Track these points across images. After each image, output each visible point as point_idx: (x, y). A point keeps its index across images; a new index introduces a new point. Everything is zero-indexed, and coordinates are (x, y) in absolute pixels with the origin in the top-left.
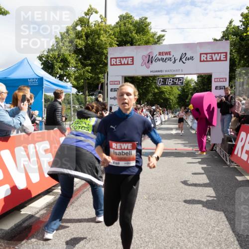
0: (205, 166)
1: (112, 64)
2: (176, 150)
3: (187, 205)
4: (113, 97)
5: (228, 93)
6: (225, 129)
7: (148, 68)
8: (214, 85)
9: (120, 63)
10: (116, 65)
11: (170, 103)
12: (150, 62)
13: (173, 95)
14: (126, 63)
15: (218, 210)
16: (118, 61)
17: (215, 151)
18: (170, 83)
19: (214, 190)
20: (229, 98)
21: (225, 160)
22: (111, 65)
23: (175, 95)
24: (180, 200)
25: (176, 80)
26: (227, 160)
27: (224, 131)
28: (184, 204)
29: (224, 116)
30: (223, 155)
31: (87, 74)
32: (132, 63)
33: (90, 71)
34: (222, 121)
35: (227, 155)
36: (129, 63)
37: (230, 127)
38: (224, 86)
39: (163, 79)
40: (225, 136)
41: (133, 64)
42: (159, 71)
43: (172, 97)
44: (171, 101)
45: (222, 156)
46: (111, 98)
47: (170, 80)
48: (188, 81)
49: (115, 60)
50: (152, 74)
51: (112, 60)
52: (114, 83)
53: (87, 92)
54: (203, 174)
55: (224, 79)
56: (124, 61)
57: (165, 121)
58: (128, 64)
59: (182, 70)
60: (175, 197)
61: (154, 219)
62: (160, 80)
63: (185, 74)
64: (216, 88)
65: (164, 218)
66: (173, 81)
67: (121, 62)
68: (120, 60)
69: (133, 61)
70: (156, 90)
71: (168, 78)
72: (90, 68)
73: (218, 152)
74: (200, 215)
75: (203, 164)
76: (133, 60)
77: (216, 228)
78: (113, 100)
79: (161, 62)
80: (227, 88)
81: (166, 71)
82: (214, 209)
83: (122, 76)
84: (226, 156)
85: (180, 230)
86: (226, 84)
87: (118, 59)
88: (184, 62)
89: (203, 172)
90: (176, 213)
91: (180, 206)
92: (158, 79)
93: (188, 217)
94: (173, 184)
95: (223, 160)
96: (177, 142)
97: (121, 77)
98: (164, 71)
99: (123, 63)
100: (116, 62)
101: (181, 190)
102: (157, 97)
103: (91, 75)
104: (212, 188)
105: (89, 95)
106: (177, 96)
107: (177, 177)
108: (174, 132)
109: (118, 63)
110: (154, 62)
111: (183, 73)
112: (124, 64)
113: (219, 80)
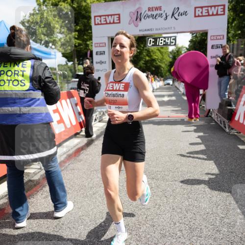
0: (201, 134)
1: (97, 23)
2: (169, 117)
3: (185, 186)
4: (99, 61)
5: (226, 51)
6: (222, 93)
7: (137, 26)
8: (210, 43)
9: (105, 22)
10: (101, 24)
11: (161, 71)
12: (139, 19)
13: (164, 62)
14: (112, 22)
15: (223, 191)
16: (103, 20)
17: (211, 117)
18: (161, 43)
19: (216, 164)
20: (227, 57)
21: (222, 126)
22: (95, 24)
23: (166, 63)
24: (176, 179)
25: (168, 40)
26: (225, 127)
27: (221, 95)
28: (181, 184)
29: (222, 78)
30: (221, 121)
31: (74, 41)
32: (118, 21)
33: (76, 37)
34: (220, 84)
35: (226, 121)
36: (115, 21)
37: (228, 91)
38: (222, 45)
39: (153, 38)
40: (222, 100)
41: (119, 23)
42: (148, 30)
43: (163, 65)
44: (162, 69)
45: (219, 123)
46: (97, 63)
47: (162, 40)
48: (179, 49)
49: (99, 18)
50: (141, 34)
51: (96, 18)
52: (99, 45)
53: (76, 60)
54: (200, 144)
55: (222, 37)
56: (110, 19)
57: (157, 89)
58: (114, 23)
59: (174, 28)
60: (170, 175)
61: (144, 208)
62: (150, 40)
63: (177, 33)
64: (213, 47)
65: (157, 206)
66: (164, 41)
67: (107, 20)
68: (105, 19)
69: (119, 20)
70: (147, 58)
71: (159, 38)
72: (77, 33)
73: (214, 118)
74: (202, 200)
75: (199, 132)
76: (119, 18)
77: (226, 220)
78: (99, 64)
79: (151, 19)
80: (225, 46)
81: (157, 29)
82: (219, 190)
83: (109, 38)
84: (223, 122)
85: (178, 224)
86: (224, 42)
87: (102, 18)
88: (177, 18)
89: (200, 141)
90: (171, 198)
91: (176, 188)
92: (148, 39)
93: (187, 203)
94: (167, 158)
95: (221, 127)
96: (169, 109)
97: (107, 38)
98: (154, 29)
99: (108, 22)
100: (101, 21)
101: (177, 165)
102: (148, 65)
103: (79, 41)
104: (212, 161)
105: (79, 64)
106: (168, 64)
107: (171, 149)
108: (166, 99)
109: (103, 22)
110: (143, 19)
111: (176, 31)
112: (110, 23)
113: (216, 37)
